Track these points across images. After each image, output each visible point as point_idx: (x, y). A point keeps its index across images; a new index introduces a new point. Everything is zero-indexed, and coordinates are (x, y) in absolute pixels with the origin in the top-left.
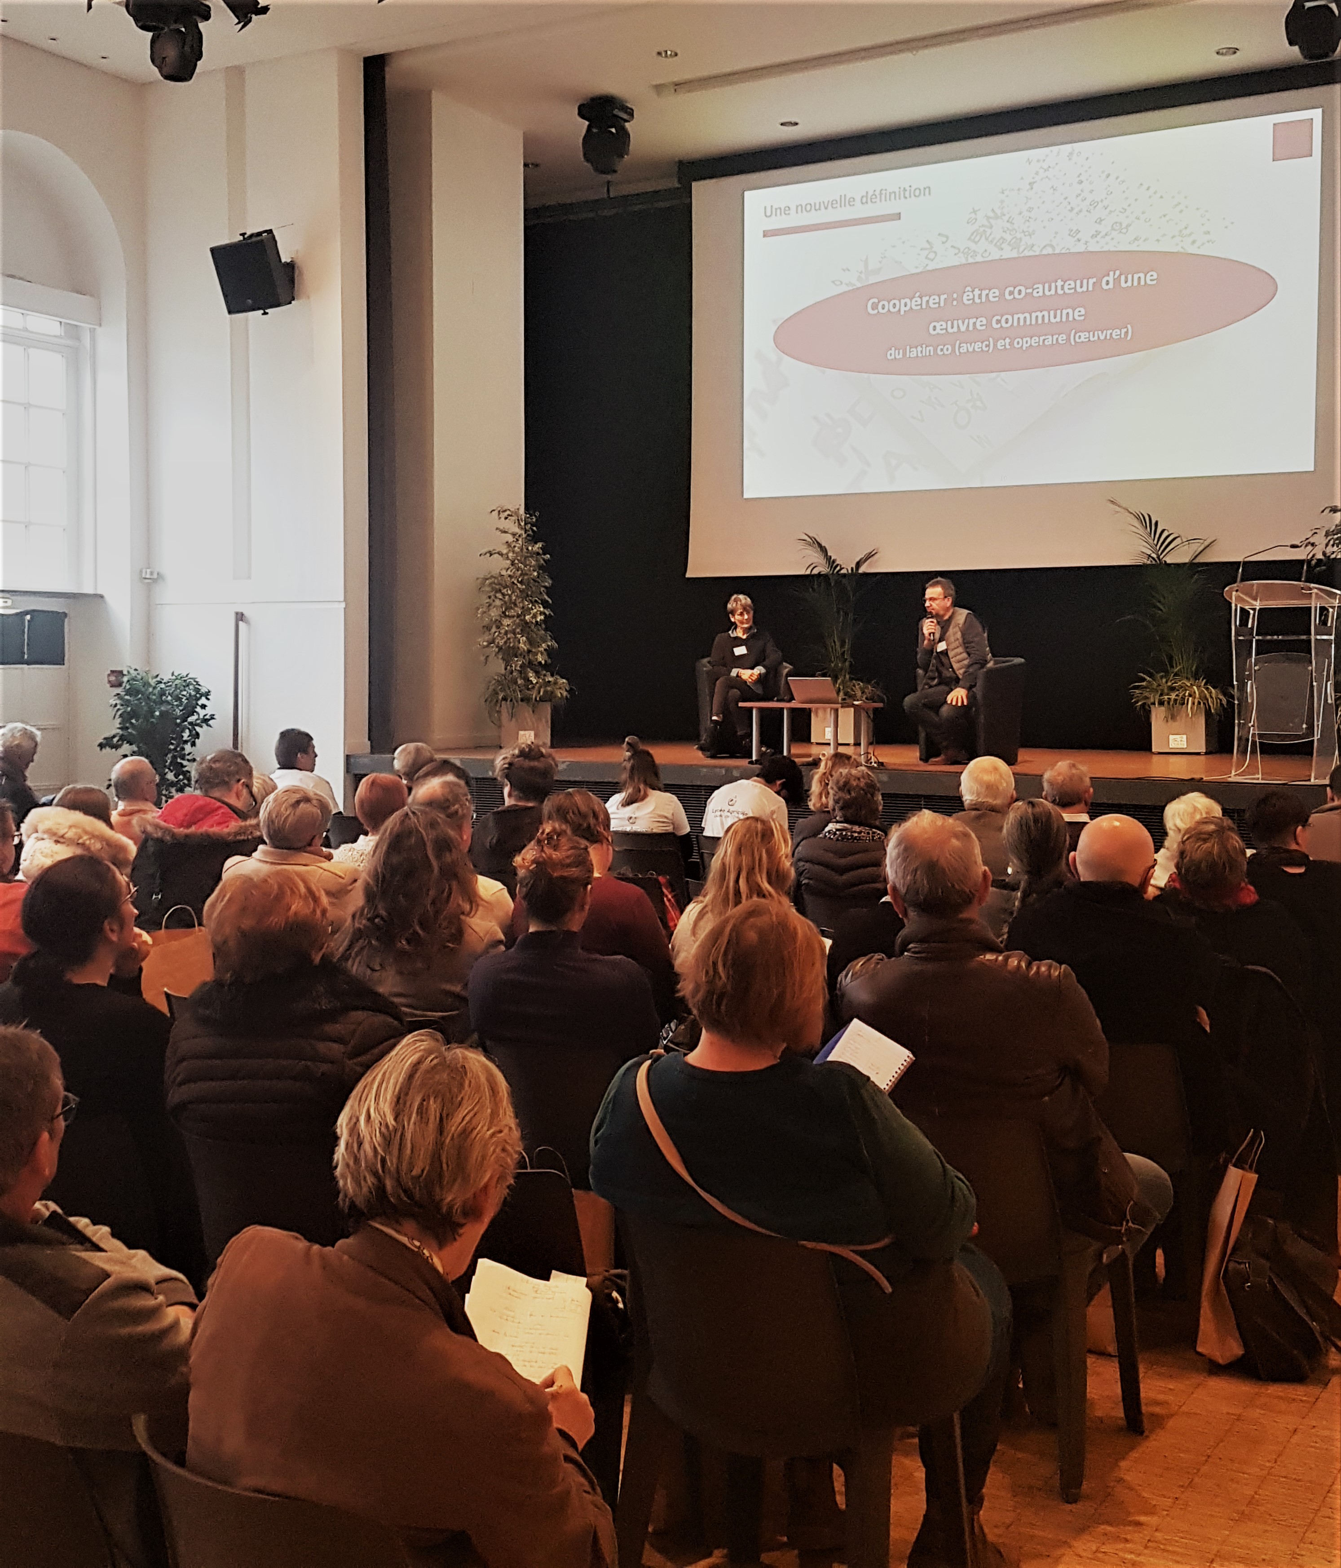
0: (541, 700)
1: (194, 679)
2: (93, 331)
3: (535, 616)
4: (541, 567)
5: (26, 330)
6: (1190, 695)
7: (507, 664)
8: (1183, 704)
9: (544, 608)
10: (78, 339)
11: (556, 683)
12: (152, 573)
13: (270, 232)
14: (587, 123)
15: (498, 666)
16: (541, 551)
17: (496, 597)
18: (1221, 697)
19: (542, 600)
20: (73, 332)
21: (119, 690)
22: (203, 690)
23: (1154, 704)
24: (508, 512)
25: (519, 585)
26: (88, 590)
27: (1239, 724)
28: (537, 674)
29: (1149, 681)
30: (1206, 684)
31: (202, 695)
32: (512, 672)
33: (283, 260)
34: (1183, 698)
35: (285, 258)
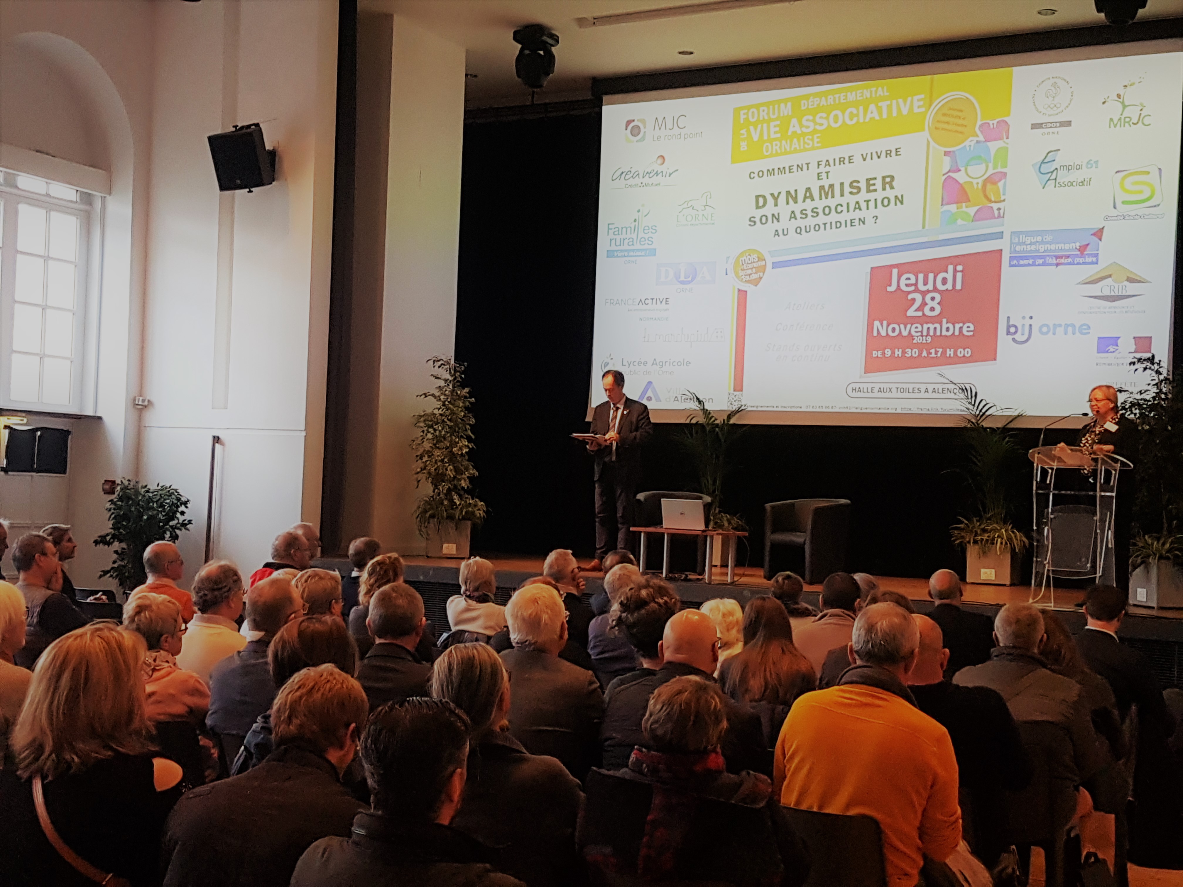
0: (464, 518)
1: (176, 490)
2: (103, 199)
3: (461, 449)
4: (466, 408)
5: (48, 195)
6: (998, 536)
7: (436, 487)
8: (993, 544)
9: (469, 442)
10: (90, 204)
11: (475, 506)
12: (143, 401)
13: (257, 125)
14: (520, 46)
15: (427, 489)
16: (468, 395)
17: (428, 432)
18: (1024, 539)
19: (466, 435)
20: (87, 199)
21: (113, 497)
22: (183, 499)
23: (969, 542)
24: (441, 362)
25: (448, 423)
26: (90, 412)
27: (1037, 561)
28: (461, 497)
29: (966, 524)
30: (1012, 528)
31: (181, 504)
32: (439, 494)
33: (267, 148)
34: (993, 539)
35: (268, 146)
